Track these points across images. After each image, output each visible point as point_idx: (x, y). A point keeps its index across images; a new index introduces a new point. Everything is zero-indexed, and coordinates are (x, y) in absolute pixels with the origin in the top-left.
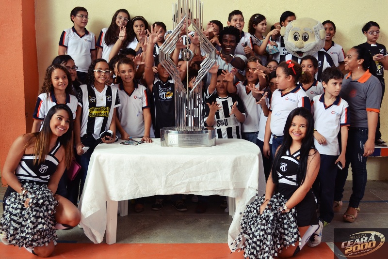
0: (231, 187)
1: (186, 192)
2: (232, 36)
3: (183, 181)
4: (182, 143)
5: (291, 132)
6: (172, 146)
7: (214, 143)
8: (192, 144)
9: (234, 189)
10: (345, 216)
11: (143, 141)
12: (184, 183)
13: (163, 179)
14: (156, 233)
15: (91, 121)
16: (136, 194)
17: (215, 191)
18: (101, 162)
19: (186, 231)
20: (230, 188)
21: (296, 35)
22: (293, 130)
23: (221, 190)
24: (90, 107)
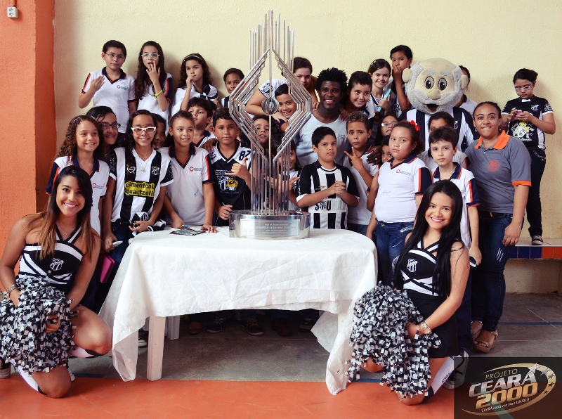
0: (333, 299)
1: (266, 306)
2: (336, 83)
3: (263, 289)
4: (260, 233)
5: (429, 216)
6: (245, 237)
7: (306, 234)
8: (275, 235)
9: (337, 301)
10: (476, 342)
11: (204, 230)
12: (263, 292)
13: (233, 285)
14: (220, 365)
15: (128, 201)
16: (192, 307)
17: (310, 303)
18: (142, 258)
19: (264, 363)
20: (331, 300)
21: (428, 81)
22: (431, 214)
23: (317, 303)
24: (126, 180)
